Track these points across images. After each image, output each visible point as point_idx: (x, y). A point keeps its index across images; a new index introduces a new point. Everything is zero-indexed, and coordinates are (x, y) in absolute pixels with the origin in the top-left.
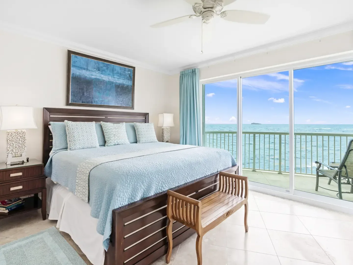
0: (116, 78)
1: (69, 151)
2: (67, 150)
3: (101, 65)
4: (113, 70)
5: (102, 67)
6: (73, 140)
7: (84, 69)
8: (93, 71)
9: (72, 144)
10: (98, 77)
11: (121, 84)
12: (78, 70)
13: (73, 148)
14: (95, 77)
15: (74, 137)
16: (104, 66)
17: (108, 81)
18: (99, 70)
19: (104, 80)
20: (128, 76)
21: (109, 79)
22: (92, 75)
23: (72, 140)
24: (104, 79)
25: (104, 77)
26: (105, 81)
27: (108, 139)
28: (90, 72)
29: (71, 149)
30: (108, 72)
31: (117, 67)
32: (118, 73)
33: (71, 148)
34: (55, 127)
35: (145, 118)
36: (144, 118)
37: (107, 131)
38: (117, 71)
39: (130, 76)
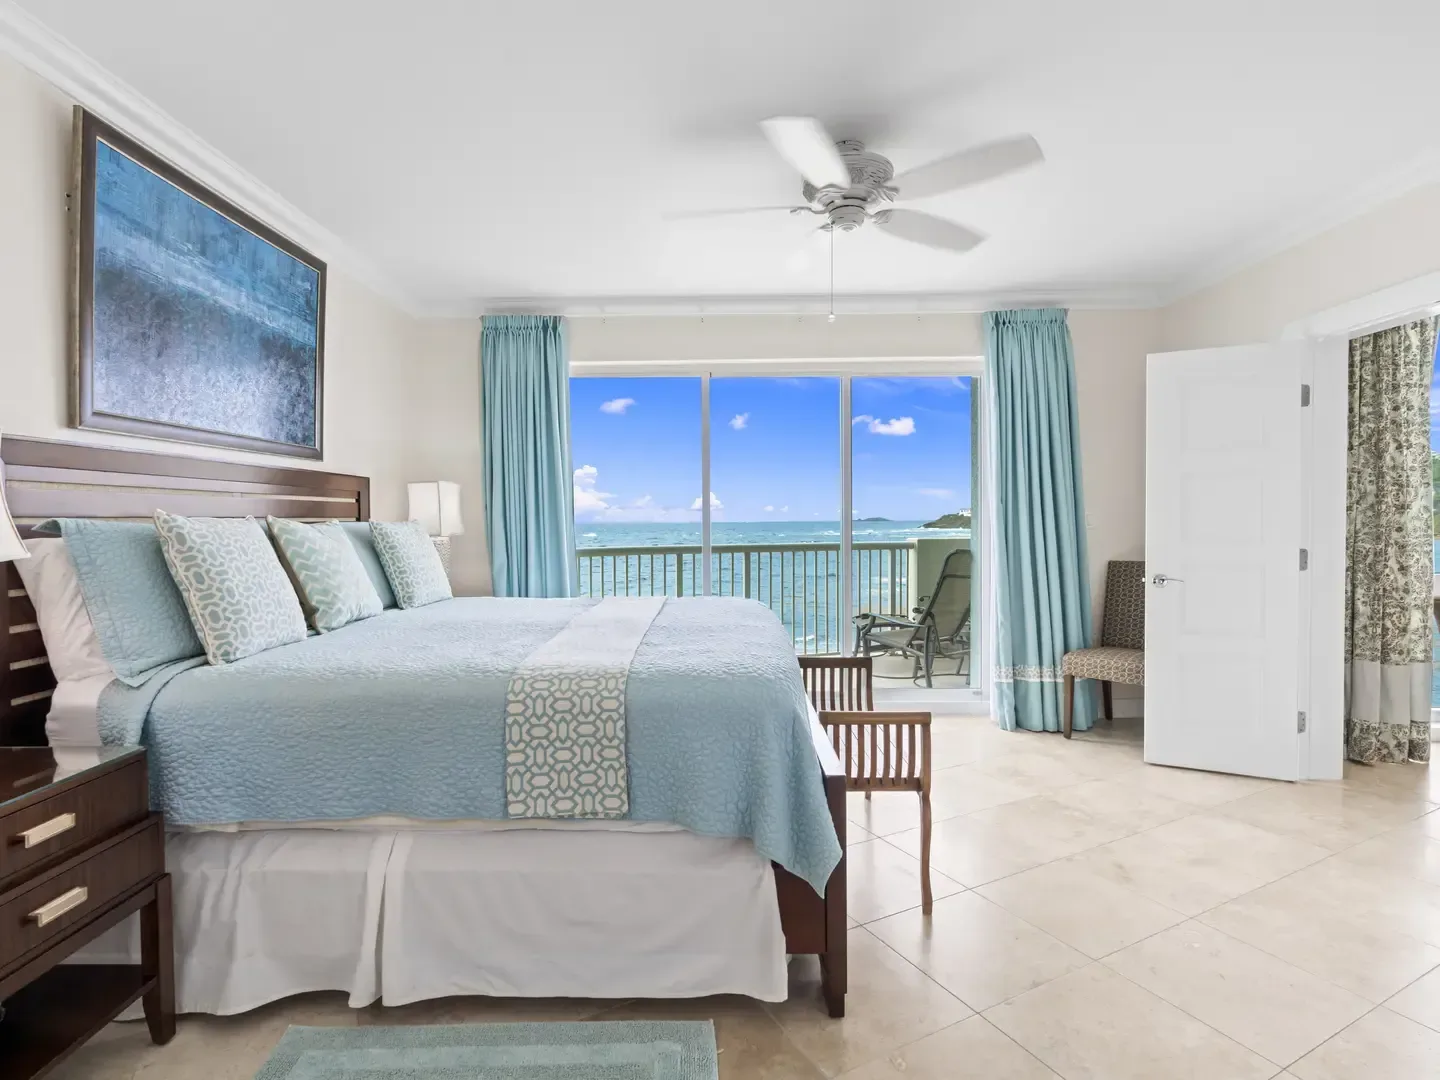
0: (264, 303)
1: (219, 667)
2: (207, 663)
3: (214, 229)
4: (255, 265)
5: (214, 238)
6: (230, 609)
7: (148, 233)
8: (182, 253)
9: (233, 629)
10: (200, 289)
11: (280, 336)
12: (120, 234)
13: (237, 649)
14: (191, 285)
15: (230, 591)
16: (223, 235)
17: (238, 315)
18: (203, 253)
19: (223, 309)
20: (302, 300)
21: (238, 305)
22: (179, 272)
23: (225, 610)
24: (222, 300)
25: (223, 290)
26: (224, 314)
27: (327, 599)
28: (169, 254)
29: (232, 657)
30: (237, 269)
31: (271, 254)
32: (270, 280)
33: (229, 649)
34: (92, 546)
35: (358, 501)
36: (354, 501)
37: (308, 560)
38: (268, 271)
39: (308, 302)
